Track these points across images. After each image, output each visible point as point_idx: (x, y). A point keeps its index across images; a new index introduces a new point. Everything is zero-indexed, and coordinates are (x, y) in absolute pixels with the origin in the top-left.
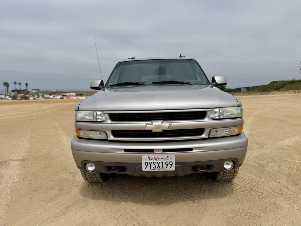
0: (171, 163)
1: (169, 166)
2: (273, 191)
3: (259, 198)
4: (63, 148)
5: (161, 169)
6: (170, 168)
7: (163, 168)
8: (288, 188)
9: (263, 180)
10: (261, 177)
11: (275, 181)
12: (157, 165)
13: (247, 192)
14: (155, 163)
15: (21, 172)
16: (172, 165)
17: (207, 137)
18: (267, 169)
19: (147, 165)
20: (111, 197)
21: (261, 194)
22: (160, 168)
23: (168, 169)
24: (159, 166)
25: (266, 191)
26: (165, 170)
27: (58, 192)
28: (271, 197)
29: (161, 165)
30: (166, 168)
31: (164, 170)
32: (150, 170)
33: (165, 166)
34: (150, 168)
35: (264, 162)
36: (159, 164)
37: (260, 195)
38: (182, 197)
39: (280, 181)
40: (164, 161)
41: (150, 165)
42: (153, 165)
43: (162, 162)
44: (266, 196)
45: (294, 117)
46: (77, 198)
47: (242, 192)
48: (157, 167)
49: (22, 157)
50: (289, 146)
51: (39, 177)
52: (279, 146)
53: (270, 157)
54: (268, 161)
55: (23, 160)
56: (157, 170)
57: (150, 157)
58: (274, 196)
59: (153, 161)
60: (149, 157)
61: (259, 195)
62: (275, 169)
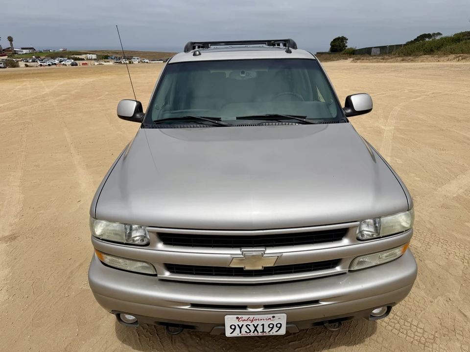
0: (279, 325)
1: (275, 329)
2: (441, 324)
3: (420, 345)
4: (82, 202)
5: (260, 333)
6: (276, 332)
7: (263, 332)
8: (465, 316)
9: (423, 293)
10: (419, 285)
11: (442, 295)
12: (252, 329)
13: (397, 326)
14: (249, 325)
15: (10, 272)
16: (280, 328)
17: (346, 270)
18: (427, 262)
19: (234, 329)
20: (170, 341)
21: (421, 331)
22: (258, 332)
23: (274, 332)
24: (256, 329)
25: (430, 324)
26: (268, 334)
27: (77, 330)
28: (438, 341)
29: (260, 329)
30: (269, 332)
31: (265, 335)
32: (240, 335)
33: (267, 329)
34: (241, 333)
35: (419, 245)
36: (256, 328)
37: (421, 335)
38: (291, 343)
39: (451, 296)
40: (266, 324)
41: (240, 328)
42: (244, 329)
43: (263, 325)
44: (430, 337)
45: (459, 121)
46: (110, 345)
47: (390, 328)
48: (252, 331)
49: (11, 228)
50: (458, 199)
51: (43, 288)
52: (441, 200)
53: (429, 229)
54: (427, 240)
55: (12, 238)
56: (252, 334)
57: (240, 316)
58: (443, 338)
59: (245, 323)
60: (237, 318)
61: (419, 334)
62: (441, 263)
